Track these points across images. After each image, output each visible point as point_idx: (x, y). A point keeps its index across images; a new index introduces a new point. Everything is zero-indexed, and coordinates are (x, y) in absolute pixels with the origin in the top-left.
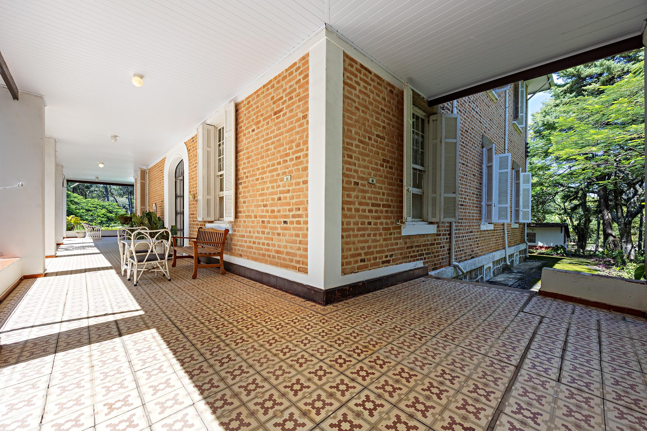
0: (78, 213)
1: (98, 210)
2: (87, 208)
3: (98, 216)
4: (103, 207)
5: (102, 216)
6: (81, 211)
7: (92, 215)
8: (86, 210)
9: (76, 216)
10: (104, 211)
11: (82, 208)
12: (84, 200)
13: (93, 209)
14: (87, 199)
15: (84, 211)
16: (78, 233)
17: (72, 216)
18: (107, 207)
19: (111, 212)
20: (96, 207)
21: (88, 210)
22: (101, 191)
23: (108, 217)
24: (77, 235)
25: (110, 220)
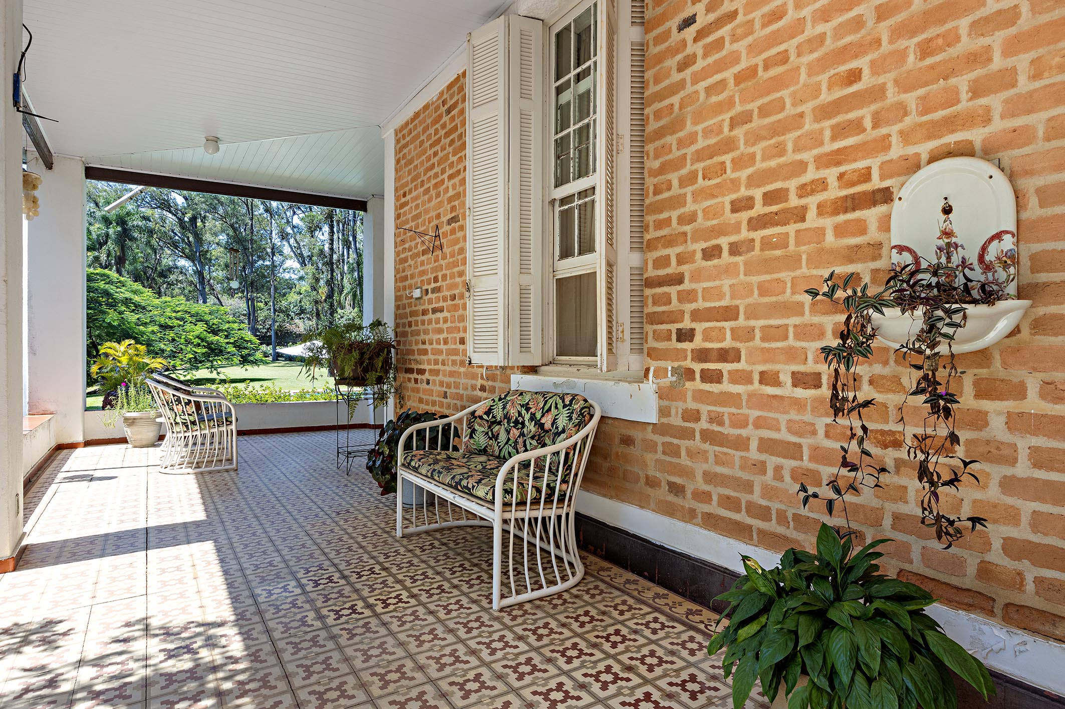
0: (143, 333)
1: (188, 327)
2: (162, 320)
3: (188, 342)
4: (199, 318)
5: (197, 341)
6: (150, 328)
7: (173, 340)
8: (161, 326)
9: (138, 342)
10: (200, 328)
11: (153, 321)
12: (157, 302)
13: (176, 322)
14: (164, 299)
15: (156, 328)
16: (130, 422)
17: (127, 342)
18: (207, 317)
19: (215, 332)
20: (181, 319)
21: (165, 327)
22: (191, 283)
23: (209, 345)
24: (128, 432)
25: (215, 351)
